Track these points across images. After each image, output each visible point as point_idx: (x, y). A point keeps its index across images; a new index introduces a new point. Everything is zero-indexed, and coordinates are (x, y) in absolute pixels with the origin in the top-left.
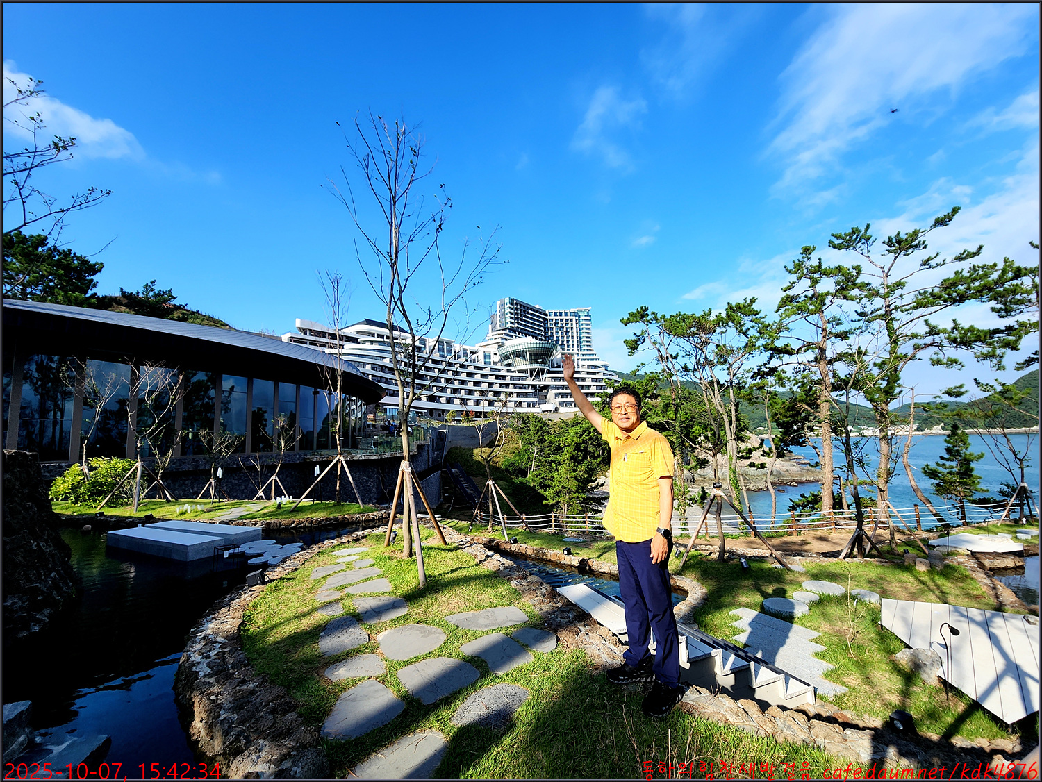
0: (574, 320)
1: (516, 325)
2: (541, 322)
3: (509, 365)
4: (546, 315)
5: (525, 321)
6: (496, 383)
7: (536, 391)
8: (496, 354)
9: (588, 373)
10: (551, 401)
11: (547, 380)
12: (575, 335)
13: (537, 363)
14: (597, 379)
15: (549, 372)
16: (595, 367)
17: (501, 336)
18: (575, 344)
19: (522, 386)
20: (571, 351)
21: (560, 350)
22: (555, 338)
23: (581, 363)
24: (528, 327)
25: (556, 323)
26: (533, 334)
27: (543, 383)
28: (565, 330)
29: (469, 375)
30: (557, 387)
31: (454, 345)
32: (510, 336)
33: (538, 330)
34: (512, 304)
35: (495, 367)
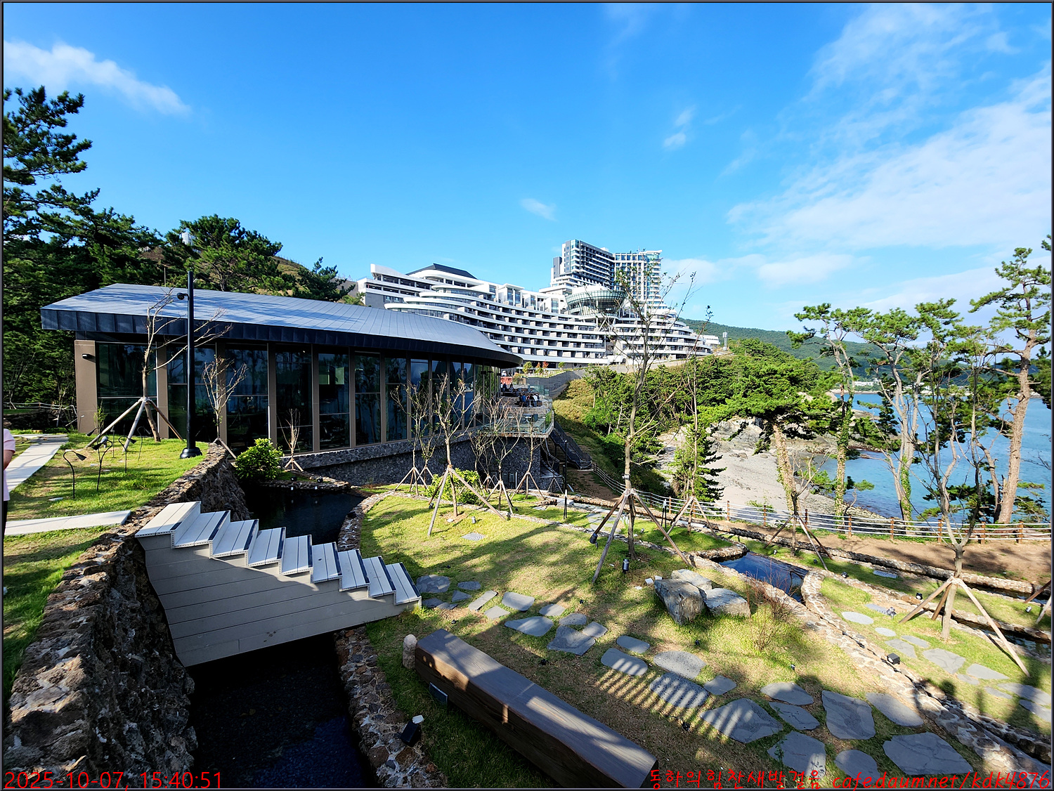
1: (582, 270)
2: (607, 266)
3: (577, 313)
6: (564, 333)
7: (603, 342)
8: (562, 301)
10: (618, 353)
11: (615, 329)
12: (642, 281)
13: (606, 312)
14: (667, 330)
15: (618, 322)
16: (664, 316)
17: (566, 281)
18: (642, 290)
19: (589, 336)
20: (637, 299)
23: (650, 312)
24: (594, 272)
26: (598, 279)
27: (610, 333)
28: (632, 275)
29: (538, 323)
30: (625, 338)
31: (522, 291)
32: (575, 281)
33: (604, 274)
34: (578, 247)
35: (562, 316)
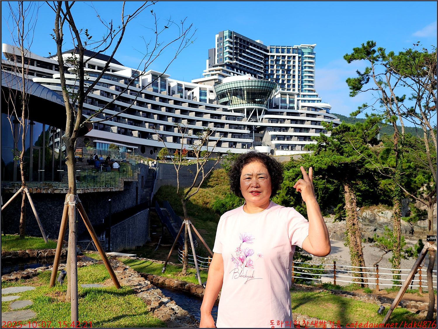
0: (297, 58)
1: (235, 62)
2: (261, 59)
3: (225, 103)
4: (268, 51)
5: (244, 57)
6: (211, 122)
7: (252, 132)
8: (212, 92)
9: (308, 115)
10: (267, 143)
11: (263, 121)
12: (296, 74)
13: (255, 102)
14: (316, 121)
15: (267, 113)
16: (316, 109)
17: (218, 72)
18: (296, 83)
19: (238, 127)
20: (291, 91)
21: (280, 90)
22: (275, 77)
23: (301, 104)
24: (248, 63)
25: (277, 60)
26: (252, 71)
27: (259, 124)
28: (286, 68)
29: (183, 112)
30: (274, 129)
31: (169, 79)
32: (227, 72)
33: (258, 67)
34: (231, 37)
35: (211, 105)
